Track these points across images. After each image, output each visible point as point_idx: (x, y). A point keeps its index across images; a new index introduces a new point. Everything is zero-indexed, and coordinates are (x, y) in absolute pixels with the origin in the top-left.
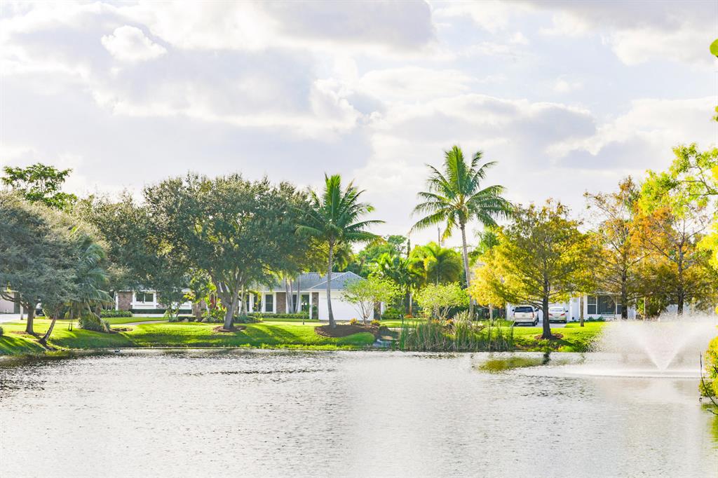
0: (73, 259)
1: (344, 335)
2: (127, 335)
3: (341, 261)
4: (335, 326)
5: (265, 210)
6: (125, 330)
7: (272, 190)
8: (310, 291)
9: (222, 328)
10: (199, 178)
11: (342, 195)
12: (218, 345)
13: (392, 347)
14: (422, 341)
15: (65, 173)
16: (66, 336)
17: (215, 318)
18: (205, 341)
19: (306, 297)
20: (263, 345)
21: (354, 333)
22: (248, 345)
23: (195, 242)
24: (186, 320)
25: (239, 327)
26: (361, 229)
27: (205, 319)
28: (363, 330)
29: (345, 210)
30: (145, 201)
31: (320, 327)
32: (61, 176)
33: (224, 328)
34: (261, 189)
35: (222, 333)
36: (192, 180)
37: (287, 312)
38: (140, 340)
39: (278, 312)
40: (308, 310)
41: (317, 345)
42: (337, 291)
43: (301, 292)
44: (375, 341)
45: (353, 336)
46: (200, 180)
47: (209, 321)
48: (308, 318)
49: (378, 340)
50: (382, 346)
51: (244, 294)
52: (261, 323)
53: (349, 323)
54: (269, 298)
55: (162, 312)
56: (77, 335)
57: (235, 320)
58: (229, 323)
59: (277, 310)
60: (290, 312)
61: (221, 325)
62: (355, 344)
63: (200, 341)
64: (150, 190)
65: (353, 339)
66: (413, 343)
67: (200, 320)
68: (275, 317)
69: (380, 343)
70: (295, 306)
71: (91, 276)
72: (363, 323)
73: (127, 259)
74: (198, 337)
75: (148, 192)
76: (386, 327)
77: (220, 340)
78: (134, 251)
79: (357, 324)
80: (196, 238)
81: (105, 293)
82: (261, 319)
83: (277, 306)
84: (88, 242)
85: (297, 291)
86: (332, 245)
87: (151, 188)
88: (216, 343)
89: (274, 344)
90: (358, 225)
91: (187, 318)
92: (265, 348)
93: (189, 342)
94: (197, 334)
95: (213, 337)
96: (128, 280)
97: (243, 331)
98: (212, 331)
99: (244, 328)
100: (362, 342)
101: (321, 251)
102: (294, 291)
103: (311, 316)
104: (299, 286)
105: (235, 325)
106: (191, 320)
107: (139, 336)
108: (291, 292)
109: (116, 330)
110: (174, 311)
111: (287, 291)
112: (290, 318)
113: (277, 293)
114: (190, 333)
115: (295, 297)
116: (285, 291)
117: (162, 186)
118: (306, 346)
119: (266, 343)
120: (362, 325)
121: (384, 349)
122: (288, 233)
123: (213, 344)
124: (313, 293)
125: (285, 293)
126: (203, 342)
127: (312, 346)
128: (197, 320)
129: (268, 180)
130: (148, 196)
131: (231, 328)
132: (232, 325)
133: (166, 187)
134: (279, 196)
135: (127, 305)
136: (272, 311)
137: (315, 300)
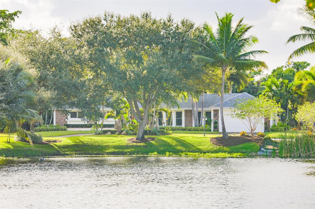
0: (5, 84)
1: (234, 145)
2: (56, 145)
3: (239, 83)
4: (227, 137)
5: (169, 43)
6: (55, 141)
7: (175, 25)
8: (212, 109)
9: (135, 140)
10: (114, 17)
11: (233, 30)
12: (131, 153)
13: (273, 155)
14: (298, 150)
15: (15, 14)
16: (4, 147)
17: (132, 131)
18: (121, 150)
19: (208, 114)
20: (168, 153)
21: (243, 143)
22: (156, 153)
23: (111, 69)
24: (109, 133)
25: (149, 138)
26: (247, 58)
27: (124, 133)
28: (250, 141)
29: (235, 42)
30: (71, 36)
31: (215, 138)
32: (11, 17)
33: (137, 139)
34: (165, 26)
35: (135, 144)
36: (109, 18)
37: (194, 126)
38: (67, 150)
39: (186, 126)
40: (210, 124)
41: (212, 152)
42: (228, 109)
43: (204, 109)
44: (260, 150)
45: (241, 146)
46: (115, 19)
47: (127, 134)
48: (210, 130)
49: (262, 149)
50: (265, 154)
51: (156, 112)
52: (170, 135)
53: (239, 135)
54: (179, 114)
55: (90, 126)
56: (14, 146)
57: (145, 133)
58: (141, 135)
59: (185, 124)
60: (196, 126)
61: (134, 137)
62: (242, 152)
63: (116, 150)
64: (75, 27)
65: (242, 148)
66: (291, 152)
67: (120, 133)
68: (183, 130)
69: (263, 151)
70: (199, 120)
71: (21, 97)
72: (250, 135)
73: (54, 84)
74: (115, 147)
75: (73, 28)
76: (269, 138)
77: (133, 149)
78: (60, 78)
79: (245, 136)
80: (111, 66)
81: (34, 111)
82: (171, 132)
83: (185, 121)
84: (19, 70)
85: (201, 109)
86: (224, 71)
87: (76, 25)
88: (129, 152)
89: (176, 152)
90: (245, 55)
91: (110, 131)
92: (169, 156)
93: (107, 151)
94: (114, 144)
95: (127, 147)
96: (55, 101)
97: (153, 142)
98: (127, 142)
99: (153, 139)
100: (249, 150)
101: (217, 75)
102: (198, 109)
103: (212, 129)
104: (202, 104)
105: (146, 137)
106: (113, 133)
107: (66, 147)
108: (196, 110)
109: (48, 141)
110: (100, 125)
111: (193, 108)
112: (196, 131)
113: (185, 110)
114: (108, 144)
115: (199, 113)
116: (192, 109)
117: (85, 24)
118: (203, 154)
119: (170, 152)
120: (250, 137)
121: (267, 156)
122: (187, 62)
123: (127, 152)
124: (214, 111)
125: (191, 110)
126: (120, 151)
127: (207, 154)
128: (117, 133)
129: (172, 18)
130: (73, 32)
131: (142, 140)
132: (143, 137)
133: (88, 24)
134: (180, 31)
135: (63, 121)
136: (182, 125)
137: (216, 116)
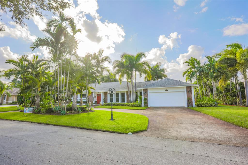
59: (127, 101)
103: (143, 104)
113: (127, 91)
124: (144, 90)
136: (125, 102)
137: (145, 94)
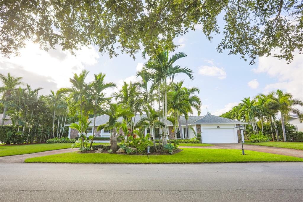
8: (195, 124)
17: (133, 147)
27: (120, 150)
47: (126, 152)
67: (115, 151)
83: (169, 135)
113: (169, 127)
135: (75, 134)
137: (199, 130)
